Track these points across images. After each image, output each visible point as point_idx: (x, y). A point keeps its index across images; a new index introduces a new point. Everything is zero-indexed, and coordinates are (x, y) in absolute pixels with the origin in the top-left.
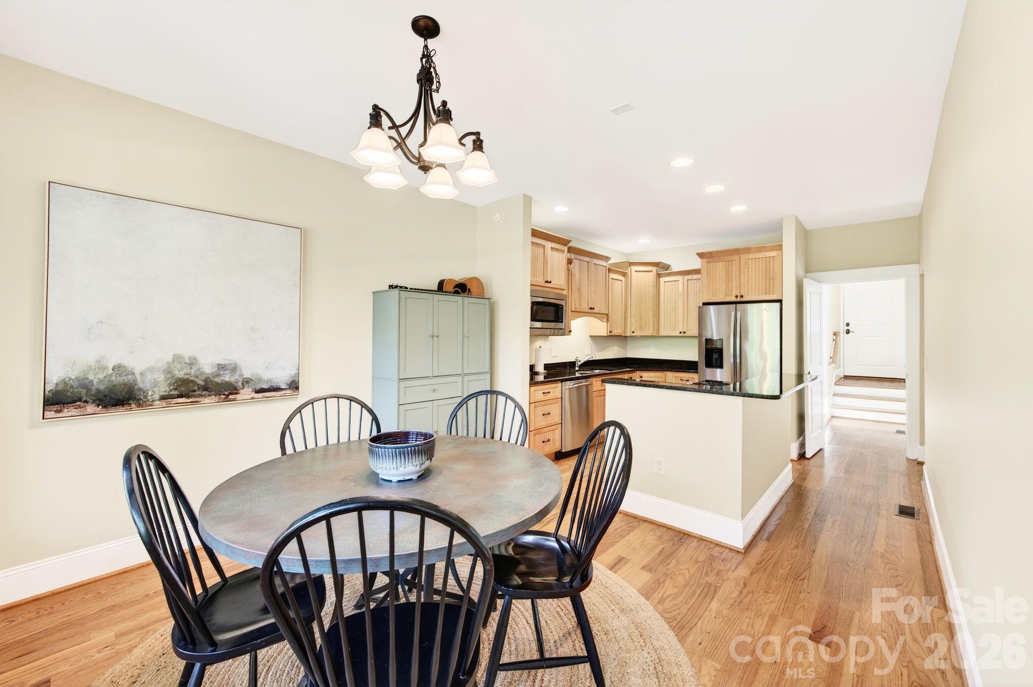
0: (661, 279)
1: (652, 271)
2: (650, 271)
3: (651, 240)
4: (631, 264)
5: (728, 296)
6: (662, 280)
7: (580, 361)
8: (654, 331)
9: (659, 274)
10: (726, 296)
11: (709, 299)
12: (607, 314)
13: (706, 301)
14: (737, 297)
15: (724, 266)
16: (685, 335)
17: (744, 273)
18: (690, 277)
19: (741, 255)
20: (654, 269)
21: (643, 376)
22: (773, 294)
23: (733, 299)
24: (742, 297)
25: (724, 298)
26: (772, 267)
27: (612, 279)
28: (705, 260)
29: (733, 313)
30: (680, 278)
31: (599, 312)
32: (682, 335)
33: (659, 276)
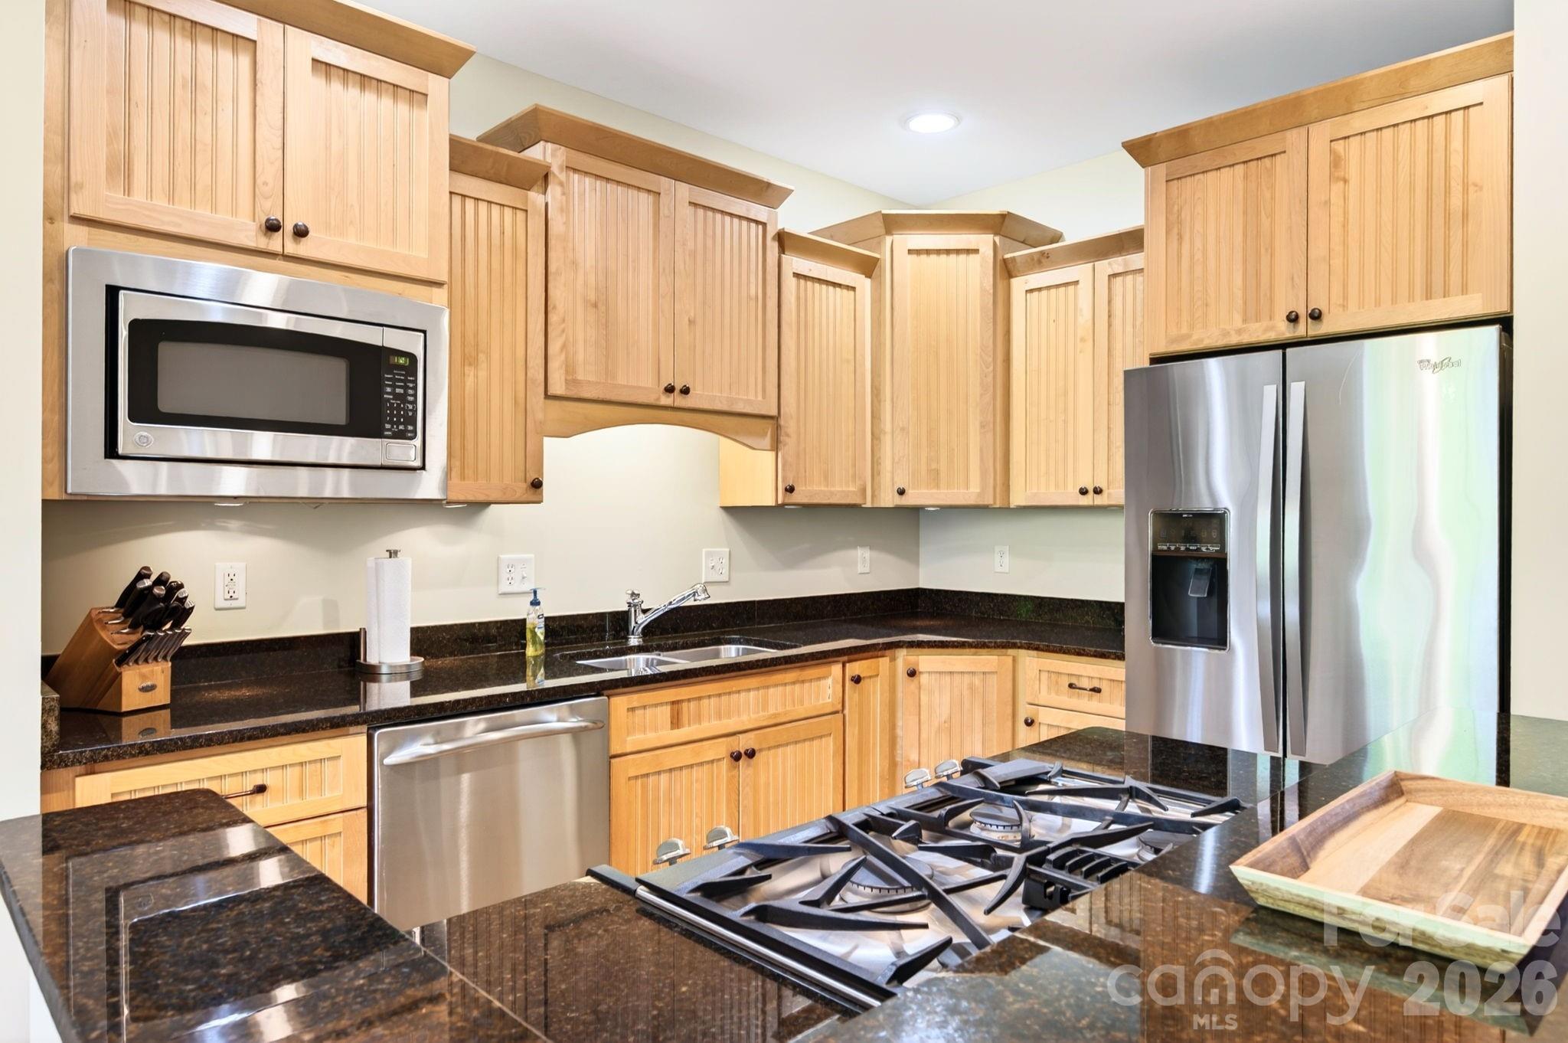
0: (1014, 281)
1: (976, 251)
2: (968, 251)
3: (959, 119)
4: (892, 223)
5: (1258, 319)
6: (1019, 284)
7: (645, 611)
8: (983, 488)
9: (1005, 261)
10: (1245, 321)
11: (1173, 341)
12: (775, 419)
13: (1163, 348)
14: (1293, 319)
15: (1240, 185)
16: (1099, 500)
17: (1328, 203)
18: (1116, 264)
19: (1311, 126)
20: (985, 242)
21: (921, 668)
22: (1464, 290)
23: (1283, 331)
24: (1316, 316)
25: (1239, 332)
26: (1456, 161)
27: (797, 275)
28: (1161, 169)
29: (1271, 393)
30: (1080, 271)
31: (725, 408)
32: (1085, 501)
33: (1006, 270)
